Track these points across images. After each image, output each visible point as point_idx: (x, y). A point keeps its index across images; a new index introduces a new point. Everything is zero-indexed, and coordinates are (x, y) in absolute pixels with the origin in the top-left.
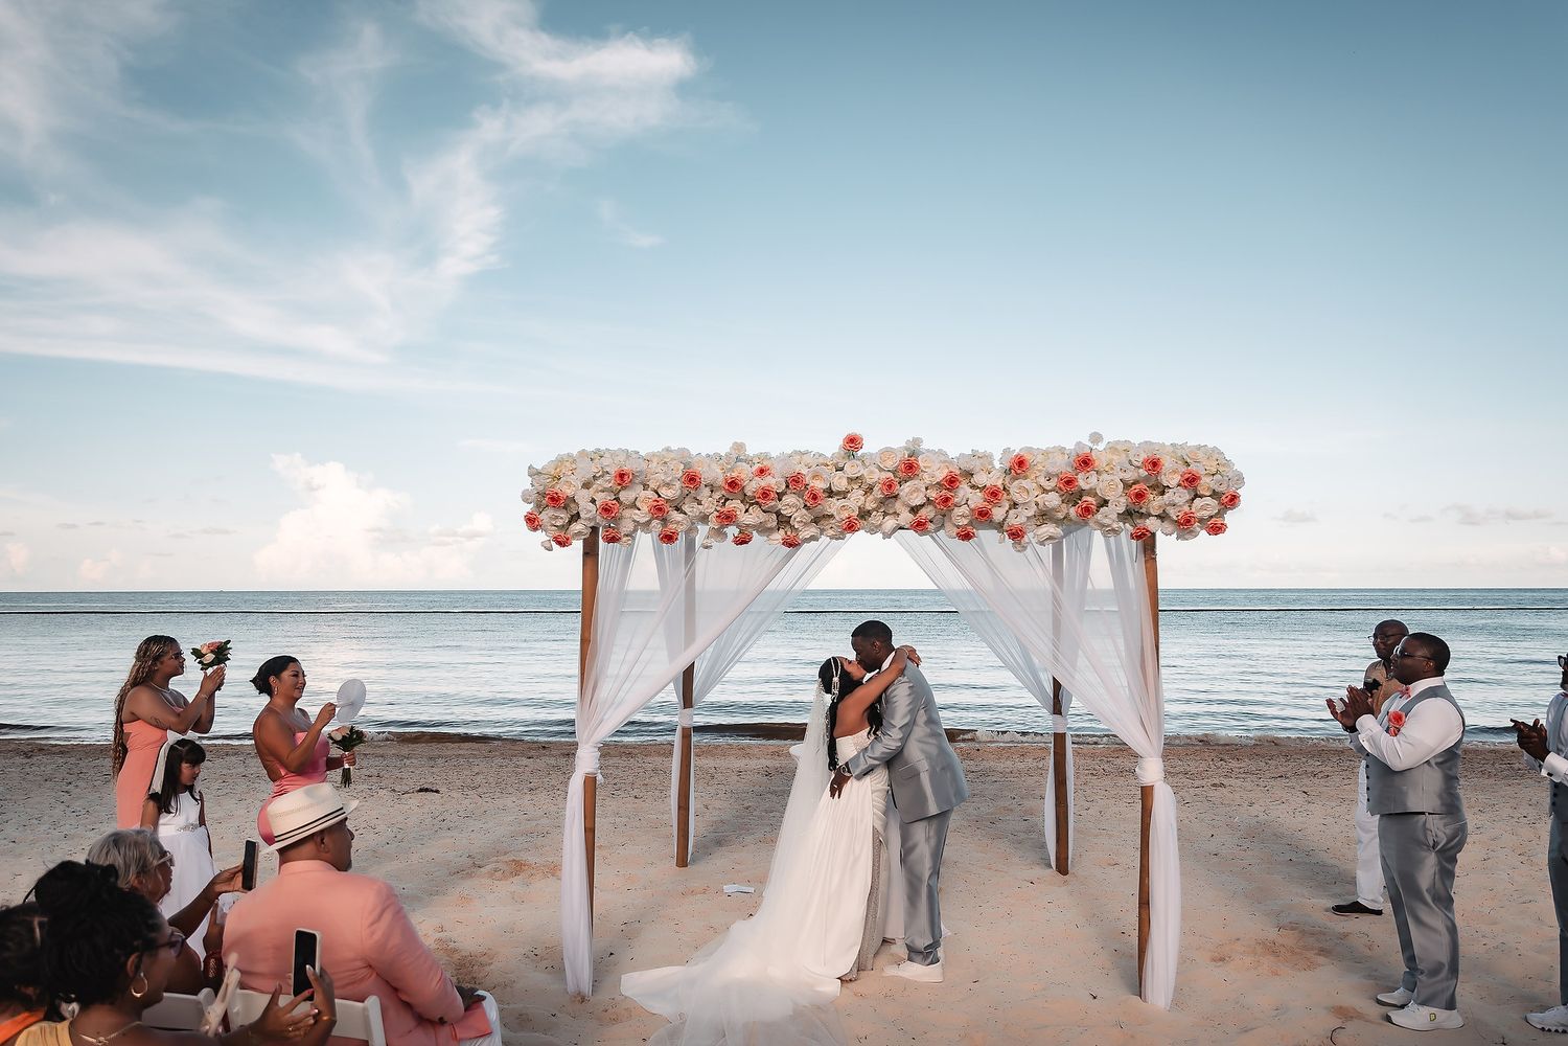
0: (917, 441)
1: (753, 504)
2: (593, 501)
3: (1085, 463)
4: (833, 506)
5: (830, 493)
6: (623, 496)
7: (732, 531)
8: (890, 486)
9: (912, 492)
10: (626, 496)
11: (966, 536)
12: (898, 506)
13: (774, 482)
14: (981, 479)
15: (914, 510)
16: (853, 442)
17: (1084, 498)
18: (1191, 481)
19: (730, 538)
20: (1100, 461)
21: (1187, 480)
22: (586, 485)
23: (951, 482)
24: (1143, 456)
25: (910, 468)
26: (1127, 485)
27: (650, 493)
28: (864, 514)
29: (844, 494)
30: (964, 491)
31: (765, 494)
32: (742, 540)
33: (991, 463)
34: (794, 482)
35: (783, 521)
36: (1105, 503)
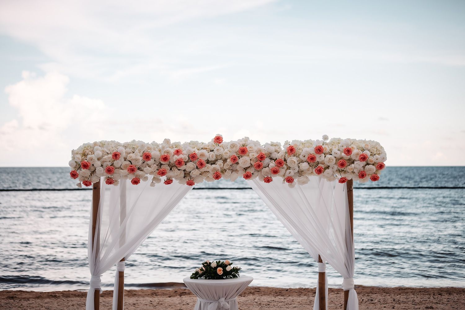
0: (247, 139)
1: (173, 166)
2: (102, 166)
3: (319, 150)
4: (209, 167)
5: (208, 162)
6: (115, 162)
7: (164, 178)
8: (235, 160)
9: (244, 161)
10: (117, 163)
11: (268, 180)
12: (238, 167)
13: (184, 156)
14: (275, 155)
15: (246, 169)
16: (218, 139)
17: (319, 165)
18: (364, 158)
19: (163, 181)
20: (327, 148)
21: (362, 158)
22: (99, 159)
23: (262, 158)
24: (345, 147)
25: (243, 151)
26: (337, 159)
27: (128, 163)
28: (224, 171)
29: (214, 163)
30: (267, 161)
31: (180, 163)
32: (169, 182)
33: (280, 148)
34: (193, 157)
35: (187, 174)
36: (328, 167)
